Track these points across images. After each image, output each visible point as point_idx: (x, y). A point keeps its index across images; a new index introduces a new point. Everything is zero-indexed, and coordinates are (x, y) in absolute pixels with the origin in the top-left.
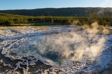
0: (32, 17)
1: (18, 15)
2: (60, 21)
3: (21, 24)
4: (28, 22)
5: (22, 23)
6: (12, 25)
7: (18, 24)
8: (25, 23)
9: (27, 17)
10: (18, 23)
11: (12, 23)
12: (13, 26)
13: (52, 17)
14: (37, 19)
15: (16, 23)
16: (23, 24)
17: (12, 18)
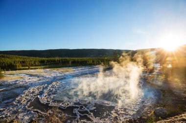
0: (44, 59)
1: (26, 57)
2: (78, 62)
3: (31, 67)
4: (40, 64)
5: (32, 65)
6: (18, 68)
7: (28, 68)
8: (36, 66)
9: (38, 59)
10: (27, 66)
11: (19, 67)
12: (20, 69)
13: (68, 58)
14: (51, 60)
15: (25, 66)
16: (35, 67)
17: (17, 60)
